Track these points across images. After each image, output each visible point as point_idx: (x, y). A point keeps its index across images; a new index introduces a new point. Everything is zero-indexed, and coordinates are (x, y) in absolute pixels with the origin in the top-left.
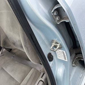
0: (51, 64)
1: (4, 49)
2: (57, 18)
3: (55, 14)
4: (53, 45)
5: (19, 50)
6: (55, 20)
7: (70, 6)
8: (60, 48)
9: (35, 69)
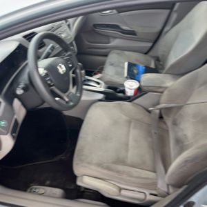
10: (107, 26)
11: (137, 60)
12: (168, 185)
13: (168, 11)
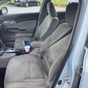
0: (57, 85)
1: (40, 55)
2: (79, 71)
3: (79, 68)
4: (67, 79)
5: (46, 62)
6: (77, 70)
7: (85, 72)
8: (68, 83)
9: (45, 81)
10: (13, 29)
11: (28, 40)
12: (50, 81)
13: (36, 21)
